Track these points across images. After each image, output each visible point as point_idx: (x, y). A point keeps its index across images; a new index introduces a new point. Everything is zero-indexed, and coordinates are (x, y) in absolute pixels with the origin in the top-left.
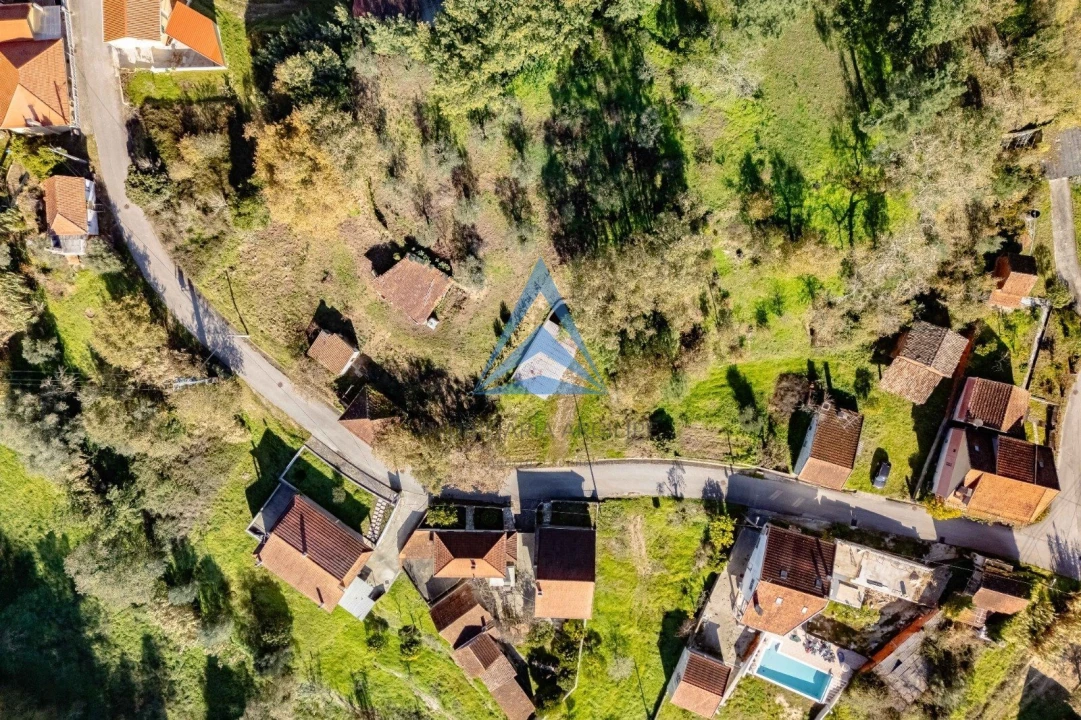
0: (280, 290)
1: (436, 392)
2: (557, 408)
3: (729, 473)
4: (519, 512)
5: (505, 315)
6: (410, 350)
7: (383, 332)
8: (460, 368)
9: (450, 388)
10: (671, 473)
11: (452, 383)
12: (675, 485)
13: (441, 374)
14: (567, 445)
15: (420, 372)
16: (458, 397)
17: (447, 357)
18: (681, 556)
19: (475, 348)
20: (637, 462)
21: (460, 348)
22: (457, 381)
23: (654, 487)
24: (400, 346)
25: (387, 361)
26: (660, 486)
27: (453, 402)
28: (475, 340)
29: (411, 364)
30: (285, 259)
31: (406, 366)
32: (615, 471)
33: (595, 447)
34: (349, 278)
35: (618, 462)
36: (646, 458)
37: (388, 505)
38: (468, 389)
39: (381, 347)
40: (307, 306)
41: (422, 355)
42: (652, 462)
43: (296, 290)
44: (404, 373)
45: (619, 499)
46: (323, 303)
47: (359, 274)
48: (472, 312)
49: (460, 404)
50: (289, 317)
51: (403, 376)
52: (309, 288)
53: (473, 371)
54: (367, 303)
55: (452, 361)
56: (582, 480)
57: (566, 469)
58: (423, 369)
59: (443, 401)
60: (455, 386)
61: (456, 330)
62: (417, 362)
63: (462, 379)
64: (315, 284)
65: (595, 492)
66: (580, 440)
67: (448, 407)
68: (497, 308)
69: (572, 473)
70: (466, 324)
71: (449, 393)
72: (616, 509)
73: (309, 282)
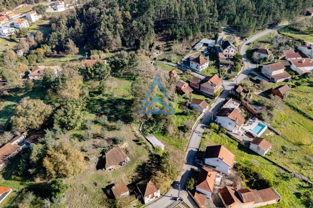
0: (89, 202)
1: (149, 169)
4: (197, 168)
5: (136, 141)
6: (132, 170)
7: (123, 175)
8: (145, 158)
9: (150, 164)
10: (196, 133)
11: (149, 163)
12: (200, 133)
13: (144, 164)
14: (180, 150)
15: (141, 170)
16: (154, 163)
17: (140, 160)
18: (221, 140)
19: (141, 152)
20: (191, 138)
21: (139, 156)
22: (149, 161)
23: (199, 137)
24: (130, 173)
25: (132, 179)
26: (199, 136)
27: (155, 165)
28: (139, 151)
29: (137, 172)
30: (81, 195)
31: (137, 174)
33: (183, 144)
34: (101, 178)
35: (189, 141)
36: (190, 136)
37: (182, 203)
38: (152, 159)
39: (127, 179)
40: (100, 194)
41: (136, 167)
42: (192, 135)
43: (93, 196)
44: (139, 176)
45: (200, 144)
46: (102, 189)
47: (101, 174)
48: (130, 149)
49: (156, 163)
50: (100, 202)
51: (140, 176)
52: (95, 191)
53: (148, 155)
54: (111, 176)
55: (142, 160)
56: (192, 150)
57: (187, 153)
58: (140, 169)
59: (153, 168)
60: (150, 162)
61: (133, 155)
62: (137, 169)
63: (149, 159)
64: (96, 188)
65: (196, 149)
66: (180, 147)
67: (155, 167)
68: (133, 142)
70: (133, 152)
71: (151, 165)
72: (203, 146)
73: (93, 190)
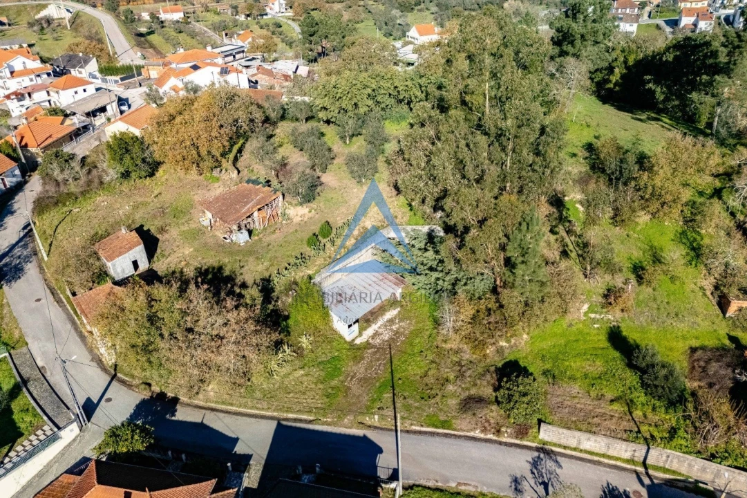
2: (362, 358)
3: (647, 481)
4: (255, 485)
7: (186, 249)
10: (535, 464)
12: (545, 485)
14: (365, 399)
20: (475, 439)
32: (437, 447)
33: (408, 408)
36: (490, 436)
42: (500, 443)
56: (379, 450)
65: (396, 471)
66: (388, 396)
69: (365, 439)
